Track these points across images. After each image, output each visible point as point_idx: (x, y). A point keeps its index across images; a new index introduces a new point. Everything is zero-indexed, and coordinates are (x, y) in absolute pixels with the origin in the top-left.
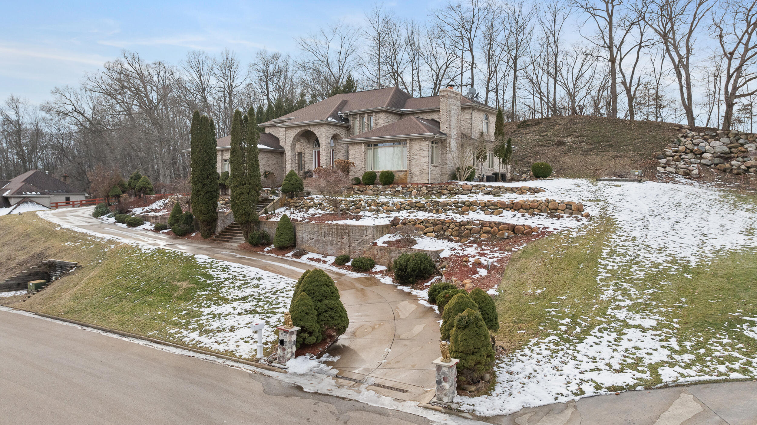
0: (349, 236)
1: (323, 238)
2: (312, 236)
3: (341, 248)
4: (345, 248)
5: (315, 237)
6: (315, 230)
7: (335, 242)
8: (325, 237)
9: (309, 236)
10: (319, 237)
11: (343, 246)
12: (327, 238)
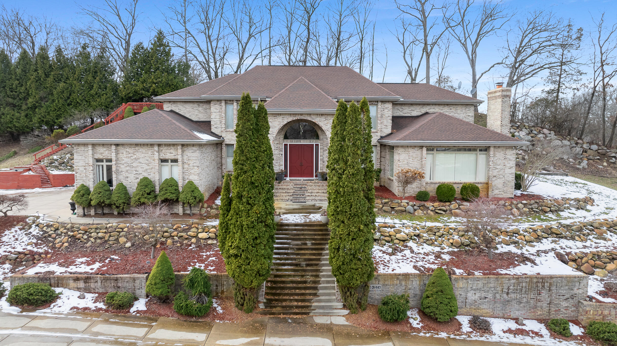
0: (550, 290)
1: (505, 295)
2: (484, 295)
3: (535, 307)
4: (541, 307)
5: (490, 296)
6: (492, 285)
7: (525, 300)
8: (508, 294)
9: (478, 295)
10: (497, 295)
11: (539, 304)
12: (513, 296)
